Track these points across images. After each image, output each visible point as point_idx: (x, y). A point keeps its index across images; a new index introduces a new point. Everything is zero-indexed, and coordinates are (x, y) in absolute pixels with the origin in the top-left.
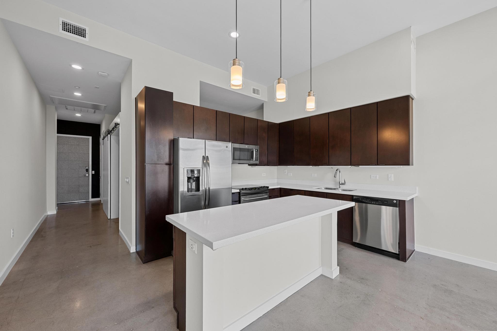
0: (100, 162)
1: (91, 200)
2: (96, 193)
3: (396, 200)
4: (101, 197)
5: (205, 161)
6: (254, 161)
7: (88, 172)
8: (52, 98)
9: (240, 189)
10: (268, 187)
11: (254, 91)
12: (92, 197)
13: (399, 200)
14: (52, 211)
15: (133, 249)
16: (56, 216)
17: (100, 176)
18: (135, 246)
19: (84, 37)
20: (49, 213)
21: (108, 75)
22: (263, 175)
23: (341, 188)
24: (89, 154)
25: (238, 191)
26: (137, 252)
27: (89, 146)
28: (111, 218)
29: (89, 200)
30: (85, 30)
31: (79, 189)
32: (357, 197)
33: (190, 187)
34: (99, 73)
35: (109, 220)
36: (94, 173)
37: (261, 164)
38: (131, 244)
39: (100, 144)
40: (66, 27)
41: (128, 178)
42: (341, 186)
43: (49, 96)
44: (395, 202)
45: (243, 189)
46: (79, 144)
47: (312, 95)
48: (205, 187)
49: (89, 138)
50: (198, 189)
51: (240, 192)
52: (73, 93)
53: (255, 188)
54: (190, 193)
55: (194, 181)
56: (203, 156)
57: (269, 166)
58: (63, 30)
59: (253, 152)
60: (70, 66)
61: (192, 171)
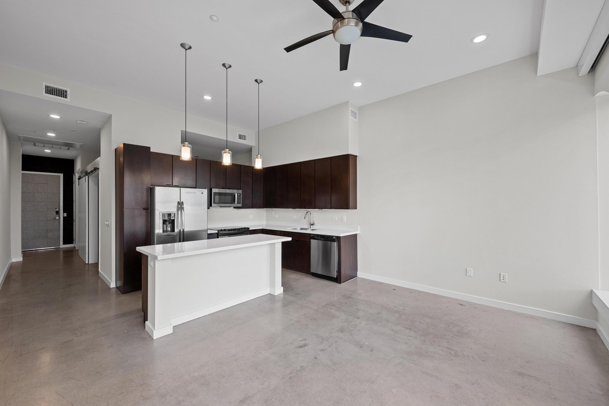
0: (74, 204)
1: (62, 246)
2: (69, 237)
3: (335, 236)
4: (75, 243)
5: (179, 206)
6: (236, 204)
7: (58, 214)
8: (20, 136)
9: (218, 230)
10: (248, 228)
11: (241, 137)
12: (64, 244)
13: (337, 236)
14: (17, 258)
15: (113, 285)
16: (22, 263)
17: (74, 219)
18: (115, 282)
19: (65, 97)
20: (14, 260)
21: (87, 123)
22: (250, 217)
23: (311, 228)
24: (60, 193)
25: (216, 232)
26: (117, 287)
27: (59, 184)
28: (89, 263)
29: (59, 247)
30: (66, 92)
31: (47, 234)
32: (313, 236)
33: (165, 229)
34: (78, 121)
35: (86, 265)
36: (66, 216)
37: (244, 206)
38: (111, 279)
39: (74, 183)
40: (50, 91)
41: (108, 221)
42: (311, 226)
43: (17, 135)
44: (334, 238)
45: (221, 230)
46: (47, 182)
47: (259, 157)
48: (180, 228)
49: (60, 176)
50: (173, 230)
51: (218, 233)
52: (46, 134)
53: (235, 229)
54: (165, 234)
55: (170, 223)
56: (178, 202)
57: (253, 208)
58: (46, 93)
59: (235, 196)
60: (49, 115)
61: (169, 215)
